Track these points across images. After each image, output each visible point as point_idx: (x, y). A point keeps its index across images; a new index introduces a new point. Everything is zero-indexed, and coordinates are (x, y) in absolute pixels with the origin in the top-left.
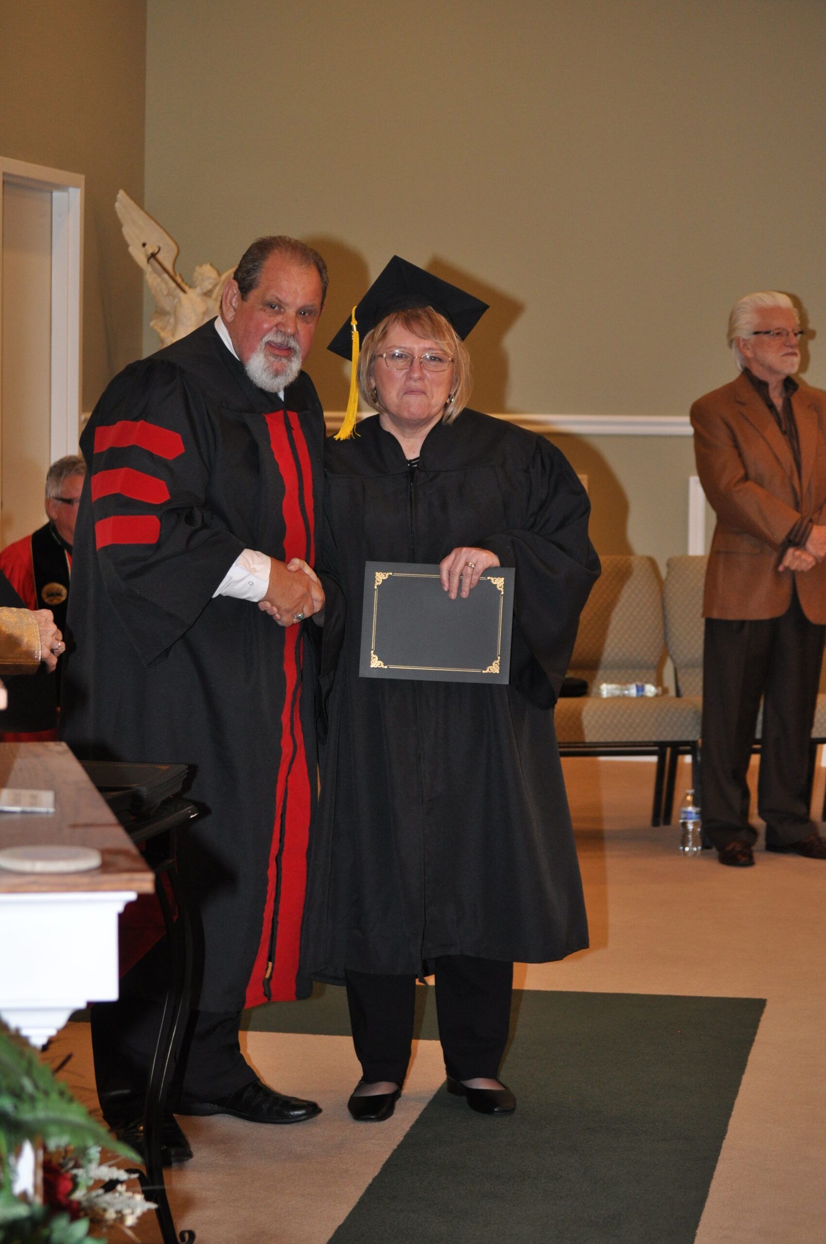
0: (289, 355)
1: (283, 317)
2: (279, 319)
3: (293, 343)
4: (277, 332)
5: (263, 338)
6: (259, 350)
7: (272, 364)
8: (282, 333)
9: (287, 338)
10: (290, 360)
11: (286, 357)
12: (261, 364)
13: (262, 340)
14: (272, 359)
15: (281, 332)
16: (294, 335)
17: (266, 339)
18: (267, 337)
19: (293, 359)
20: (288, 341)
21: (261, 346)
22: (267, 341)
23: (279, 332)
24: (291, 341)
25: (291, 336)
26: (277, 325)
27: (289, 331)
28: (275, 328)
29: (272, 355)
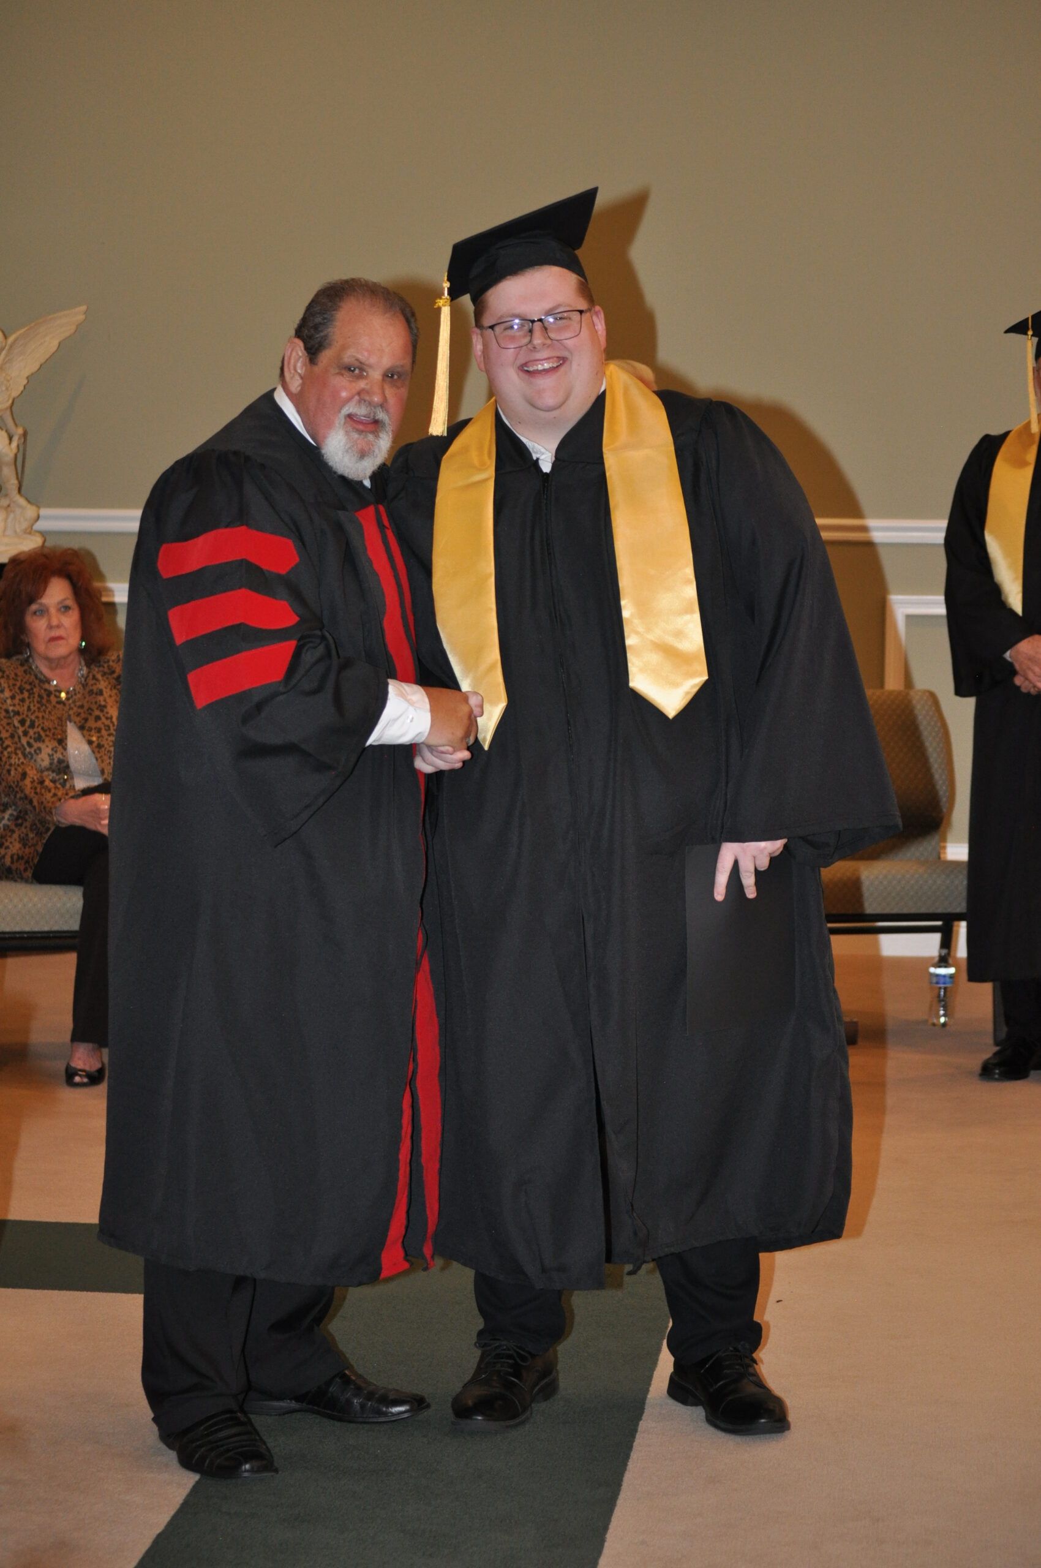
0: (377, 431)
1: (367, 381)
2: (362, 384)
3: (381, 415)
4: (359, 402)
5: (341, 409)
6: (337, 426)
7: (355, 443)
8: (367, 402)
9: (373, 408)
10: (377, 437)
11: (372, 432)
12: (341, 443)
13: (341, 413)
14: (355, 436)
15: (365, 402)
16: (382, 405)
17: (346, 410)
18: (347, 408)
19: (381, 435)
20: (374, 413)
21: (339, 421)
22: (347, 413)
23: (363, 402)
24: (378, 412)
25: (378, 406)
26: (359, 394)
27: (376, 399)
28: (357, 398)
29: (353, 431)
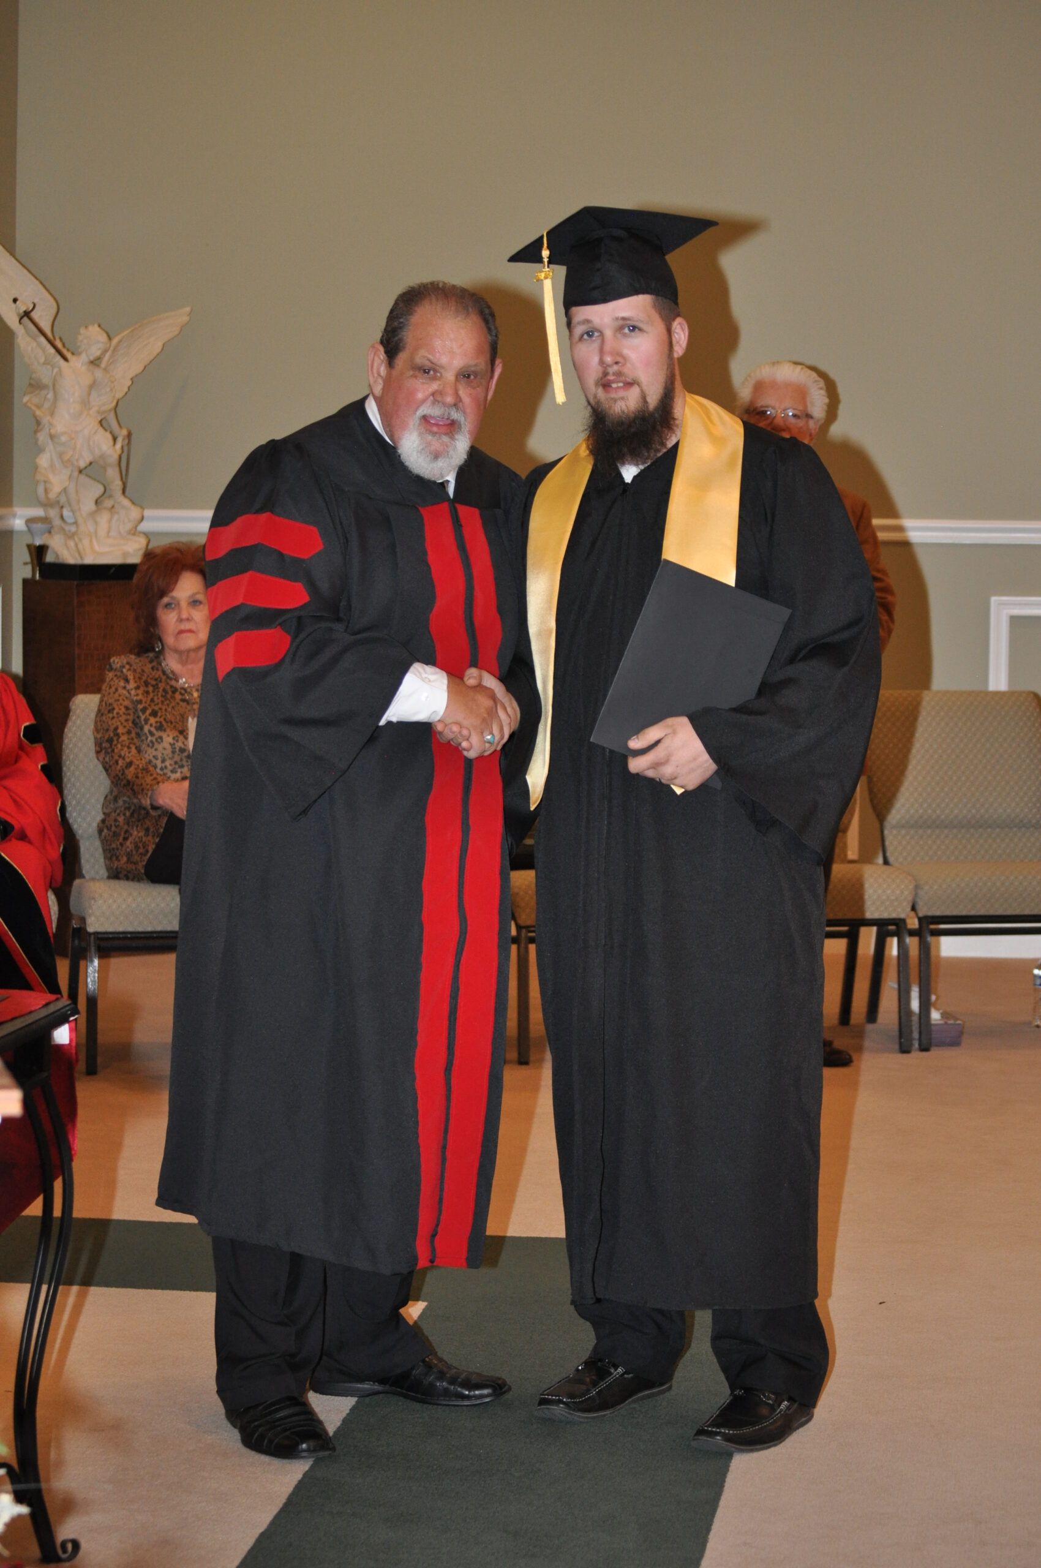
0: (451, 432)
1: (440, 383)
2: (436, 386)
3: (458, 417)
4: (434, 403)
5: (416, 410)
6: (411, 426)
7: (429, 444)
8: (441, 404)
9: (447, 409)
10: (452, 438)
11: (446, 434)
12: (415, 445)
13: (415, 414)
14: (430, 438)
15: (439, 402)
16: (456, 405)
17: (421, 412)
18: (422, 409)
19: (456, 437)
20: (449, 414)
21: (414, 421)
22: (423, 414)
23: (437, 403)
24: (452, 413)
25: (452, 407)
26: (434, 394)
27: (450, 399)
28: (431, 398)
29: (428, 432)
